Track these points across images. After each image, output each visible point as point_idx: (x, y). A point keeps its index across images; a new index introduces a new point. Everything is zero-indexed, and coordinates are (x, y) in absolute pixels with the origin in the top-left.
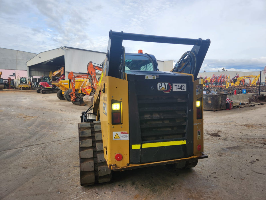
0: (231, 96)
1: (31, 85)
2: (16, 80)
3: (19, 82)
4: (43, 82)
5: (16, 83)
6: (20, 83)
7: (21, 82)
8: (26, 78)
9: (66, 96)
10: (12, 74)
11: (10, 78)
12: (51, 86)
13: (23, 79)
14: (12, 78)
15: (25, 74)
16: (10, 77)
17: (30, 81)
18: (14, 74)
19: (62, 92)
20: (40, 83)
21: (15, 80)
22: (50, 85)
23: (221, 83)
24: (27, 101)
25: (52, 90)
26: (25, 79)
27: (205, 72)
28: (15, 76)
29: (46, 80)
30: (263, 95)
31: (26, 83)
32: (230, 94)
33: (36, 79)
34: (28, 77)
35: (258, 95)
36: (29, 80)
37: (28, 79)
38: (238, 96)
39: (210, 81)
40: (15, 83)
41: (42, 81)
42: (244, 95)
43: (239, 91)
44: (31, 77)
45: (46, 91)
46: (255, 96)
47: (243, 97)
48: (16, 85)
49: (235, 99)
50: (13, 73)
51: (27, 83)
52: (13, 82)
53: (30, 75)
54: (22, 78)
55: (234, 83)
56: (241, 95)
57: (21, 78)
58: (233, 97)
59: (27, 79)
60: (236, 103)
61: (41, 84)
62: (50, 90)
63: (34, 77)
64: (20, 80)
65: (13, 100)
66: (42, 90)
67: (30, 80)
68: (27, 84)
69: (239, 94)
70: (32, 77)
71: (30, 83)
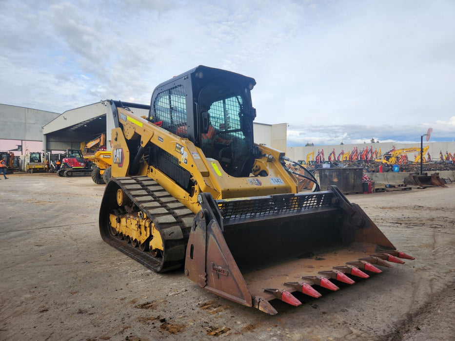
0: (374, 175)
1: (48, 165)
2: (24, 157)
3: (28, 161)
4: (69, 158)
5: (23, 162)
6: (30, 162)
7: (32, 160)
8: (40, 154)
9: (106, 176)
10: (17, 148)
11: (13, 154)
12: (82, 164)
13: (34, 155)
14: (16, 154)
15: (39, 147)
16: (13, 152)
17: (47, 158)
18: (20, 148)
19: (101, 171)
20: (63, 160)
21: (22, 158)
22: (80, 163)
23: (367, 161)
24: (41, 186)
25: (83, 171)
26: (38, 156)
27: (342, 144)
28: (22, 150)
29: (74, 155)
30: (426, 174)
31: (40, 161)
32: (374, 171)
33: (58, 155)
34: (43, 152)
35: (419, 173)
36: (45, 157)
37: (44, 155)
38: (386, 175)
39: (349, 158)
40: (20, 162)
41: (67, 156)
42: (396, 174)
43: (389, 169)
44: (49, 153)
45: (74, 174)
46: (413, 176)
47: (394, 176)
48: (23, 165)
49: (380, 180)
50: (19, 146)
51: (42, 162)
52: (18, 161)
53: (48, 149)
54: (34, 153)
55: (387, 160)
56: (390, 174)
57: (32, 154)
58: (376, 176)
59: (42, 155)
60: (381, 185)
61: (65, 160)
62: (80, 171)
63: (54, 152)
64: (30, 157)
65: (18, 185)
66: (66, 171)
67: (48, 156)
68: (42, 164)
69: (387, 171)
70: (51, 152)
71: (46, 162)
